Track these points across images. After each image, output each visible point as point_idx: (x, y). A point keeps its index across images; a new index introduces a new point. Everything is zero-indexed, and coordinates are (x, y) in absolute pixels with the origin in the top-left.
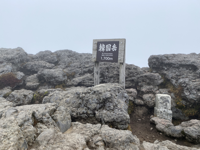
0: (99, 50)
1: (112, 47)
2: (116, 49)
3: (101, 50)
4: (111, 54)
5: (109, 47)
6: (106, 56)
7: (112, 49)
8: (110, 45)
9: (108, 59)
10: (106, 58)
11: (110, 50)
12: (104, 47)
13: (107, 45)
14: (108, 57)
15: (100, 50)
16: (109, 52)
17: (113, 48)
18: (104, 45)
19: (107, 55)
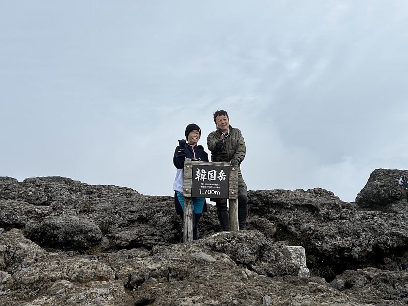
0: (196, 178)
1: (217, 175)
2: (225, 178)
3: (200, 178)
4: (217, 186)
5: (213, 174)
6: (208, 189)
7: (218, 177)
8: (215, 172)
9: (213, 193)
10: (209, 191)
11: (215, 179)
12: (205, 175)
13: (209, 172)
14: (211, 189)
15: (198, 178)
16: (213, 182)
17: (221, 176)
18: (205, 171)
19: (210, 187)
